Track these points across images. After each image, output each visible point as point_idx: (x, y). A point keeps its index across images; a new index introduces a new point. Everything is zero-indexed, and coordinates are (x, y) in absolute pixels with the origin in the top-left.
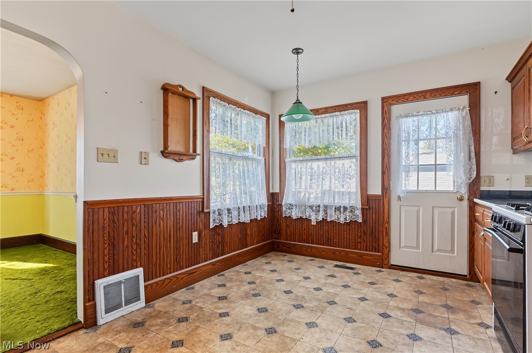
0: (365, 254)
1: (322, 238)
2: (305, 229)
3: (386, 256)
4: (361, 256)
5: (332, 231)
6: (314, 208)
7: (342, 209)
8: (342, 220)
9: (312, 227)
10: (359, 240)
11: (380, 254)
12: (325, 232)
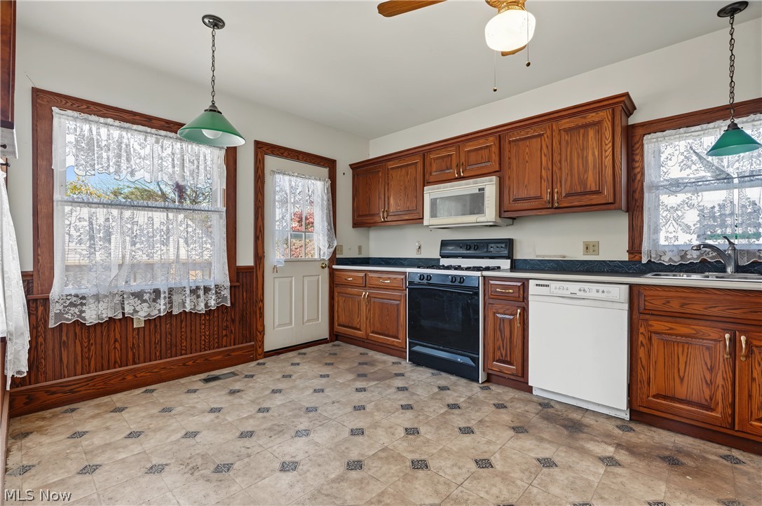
0: (233, 350)
1: (158, 347)
2: (116, 341)
3: (260, 343)
4: (229, 355)
5: (179, 328)
6: (146, 297)
7: (201, 292)
8: (201, 308)
9: (136, 332)
10: (224, 332)
11: (253, 343)
12: (164, 334)
